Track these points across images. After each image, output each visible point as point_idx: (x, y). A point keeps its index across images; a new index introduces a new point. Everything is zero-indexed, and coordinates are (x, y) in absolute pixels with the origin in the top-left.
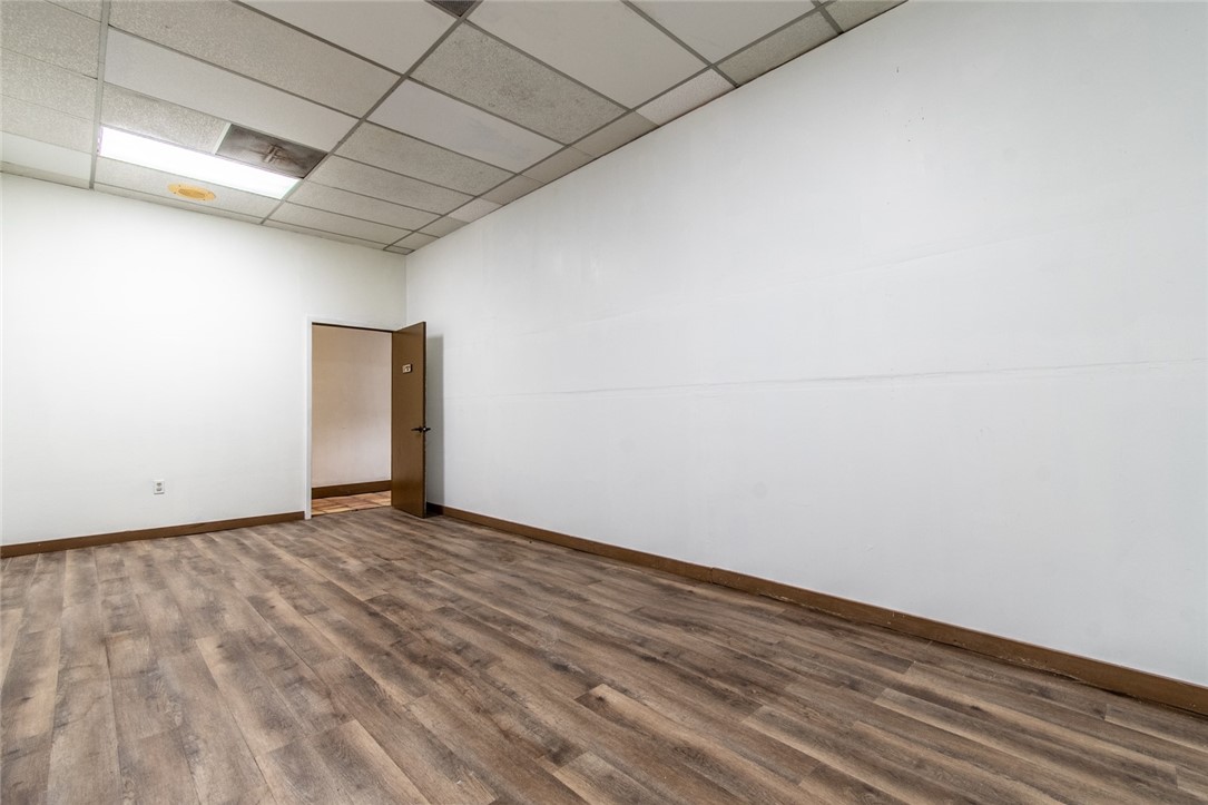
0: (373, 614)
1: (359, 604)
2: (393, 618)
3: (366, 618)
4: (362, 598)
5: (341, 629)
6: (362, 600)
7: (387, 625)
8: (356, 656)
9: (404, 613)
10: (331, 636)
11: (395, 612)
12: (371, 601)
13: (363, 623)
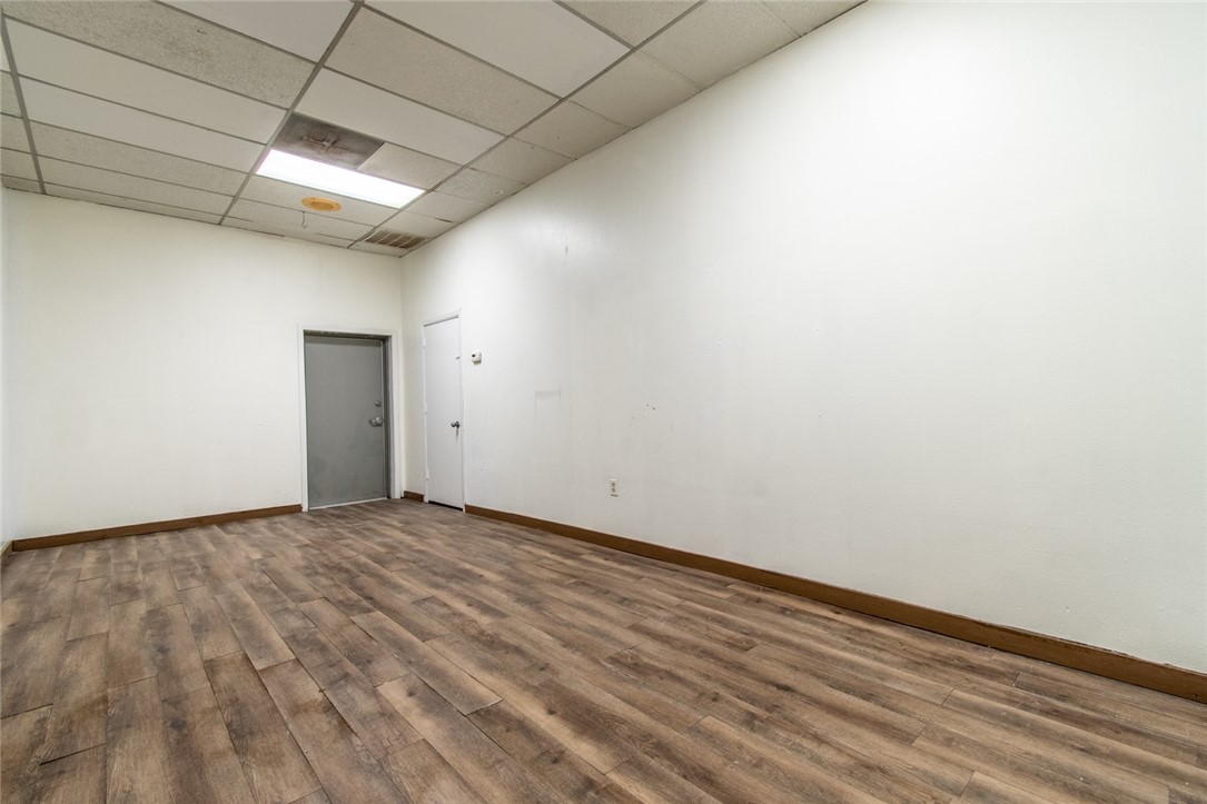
0: (369, 598)
1: (382, 608)
2: (353, 595)
3: (376, 595)
4: (379, 614)
5: (396, 587)
6: (379, 612)
7: (359, 589)
8: (384, 571)
9: (341, 597)
10: (403, 582)
11: (349, 599)
12: (369, 611)
13: (379, 593)
